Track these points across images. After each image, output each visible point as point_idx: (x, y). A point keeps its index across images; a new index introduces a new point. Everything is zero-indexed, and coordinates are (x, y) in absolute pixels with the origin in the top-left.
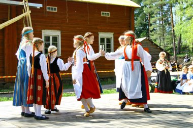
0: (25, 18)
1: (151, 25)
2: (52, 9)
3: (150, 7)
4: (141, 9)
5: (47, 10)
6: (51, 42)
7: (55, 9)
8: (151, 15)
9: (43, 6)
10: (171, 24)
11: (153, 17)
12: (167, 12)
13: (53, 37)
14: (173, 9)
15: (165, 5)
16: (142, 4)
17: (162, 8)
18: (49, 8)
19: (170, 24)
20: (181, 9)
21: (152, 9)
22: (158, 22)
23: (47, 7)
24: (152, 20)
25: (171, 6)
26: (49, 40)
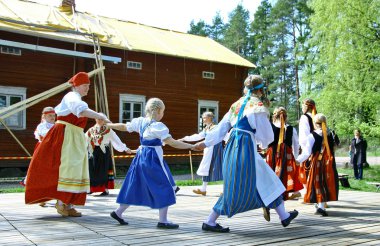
0: (96, 77)
1: (269, 93)
2: (135, 65)
3: (269, 69)
4: (257, 71)
5: (128, 67)
6: (132, 111)
7: (139, 65)
8: (270, 79)
9: (123, 60)
10: (296, 93)
11: (272, 82)
12: (291, 76)
13: (135, 105)
14: (300, 73)
15: (289, 67)
16: (259, 65)
17: (285, 71)
18: (131, 64)
19: (294, 93)
20: (310, 74)
21: (271, 72)
22: (279, 90)
23: (128, 62)
24: (270, 87)
25: (297, 69)
26: (129, 109)
